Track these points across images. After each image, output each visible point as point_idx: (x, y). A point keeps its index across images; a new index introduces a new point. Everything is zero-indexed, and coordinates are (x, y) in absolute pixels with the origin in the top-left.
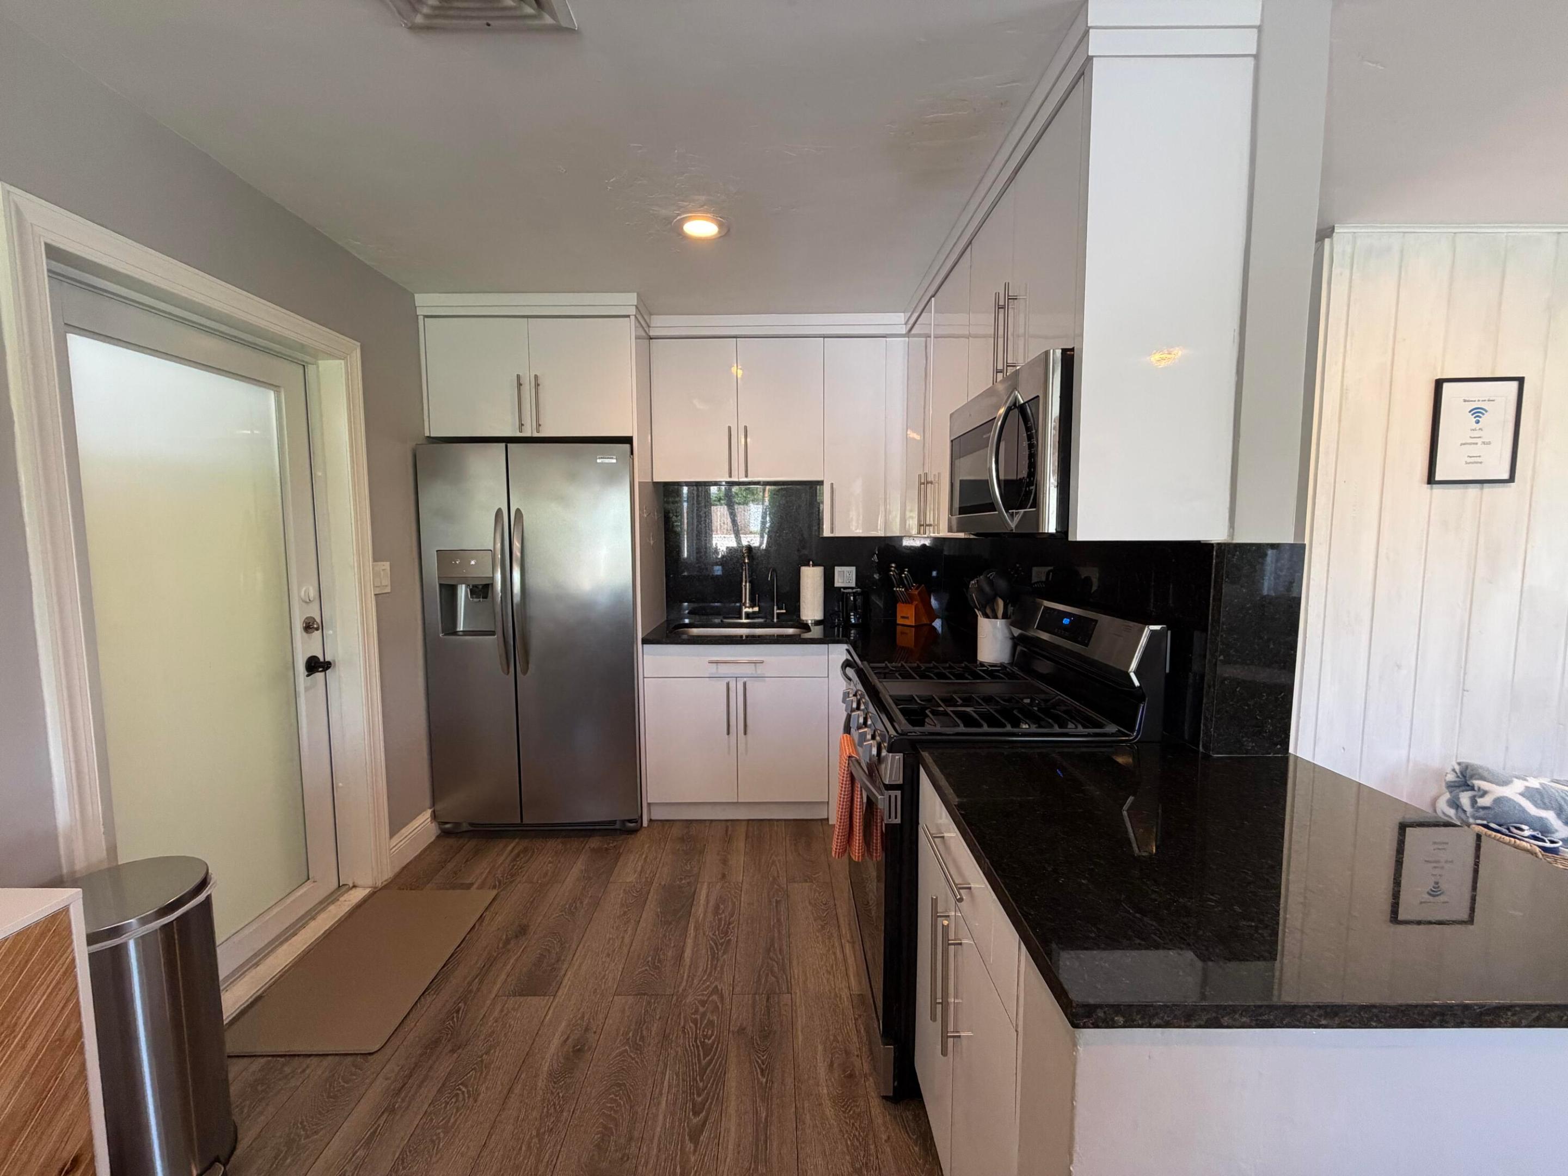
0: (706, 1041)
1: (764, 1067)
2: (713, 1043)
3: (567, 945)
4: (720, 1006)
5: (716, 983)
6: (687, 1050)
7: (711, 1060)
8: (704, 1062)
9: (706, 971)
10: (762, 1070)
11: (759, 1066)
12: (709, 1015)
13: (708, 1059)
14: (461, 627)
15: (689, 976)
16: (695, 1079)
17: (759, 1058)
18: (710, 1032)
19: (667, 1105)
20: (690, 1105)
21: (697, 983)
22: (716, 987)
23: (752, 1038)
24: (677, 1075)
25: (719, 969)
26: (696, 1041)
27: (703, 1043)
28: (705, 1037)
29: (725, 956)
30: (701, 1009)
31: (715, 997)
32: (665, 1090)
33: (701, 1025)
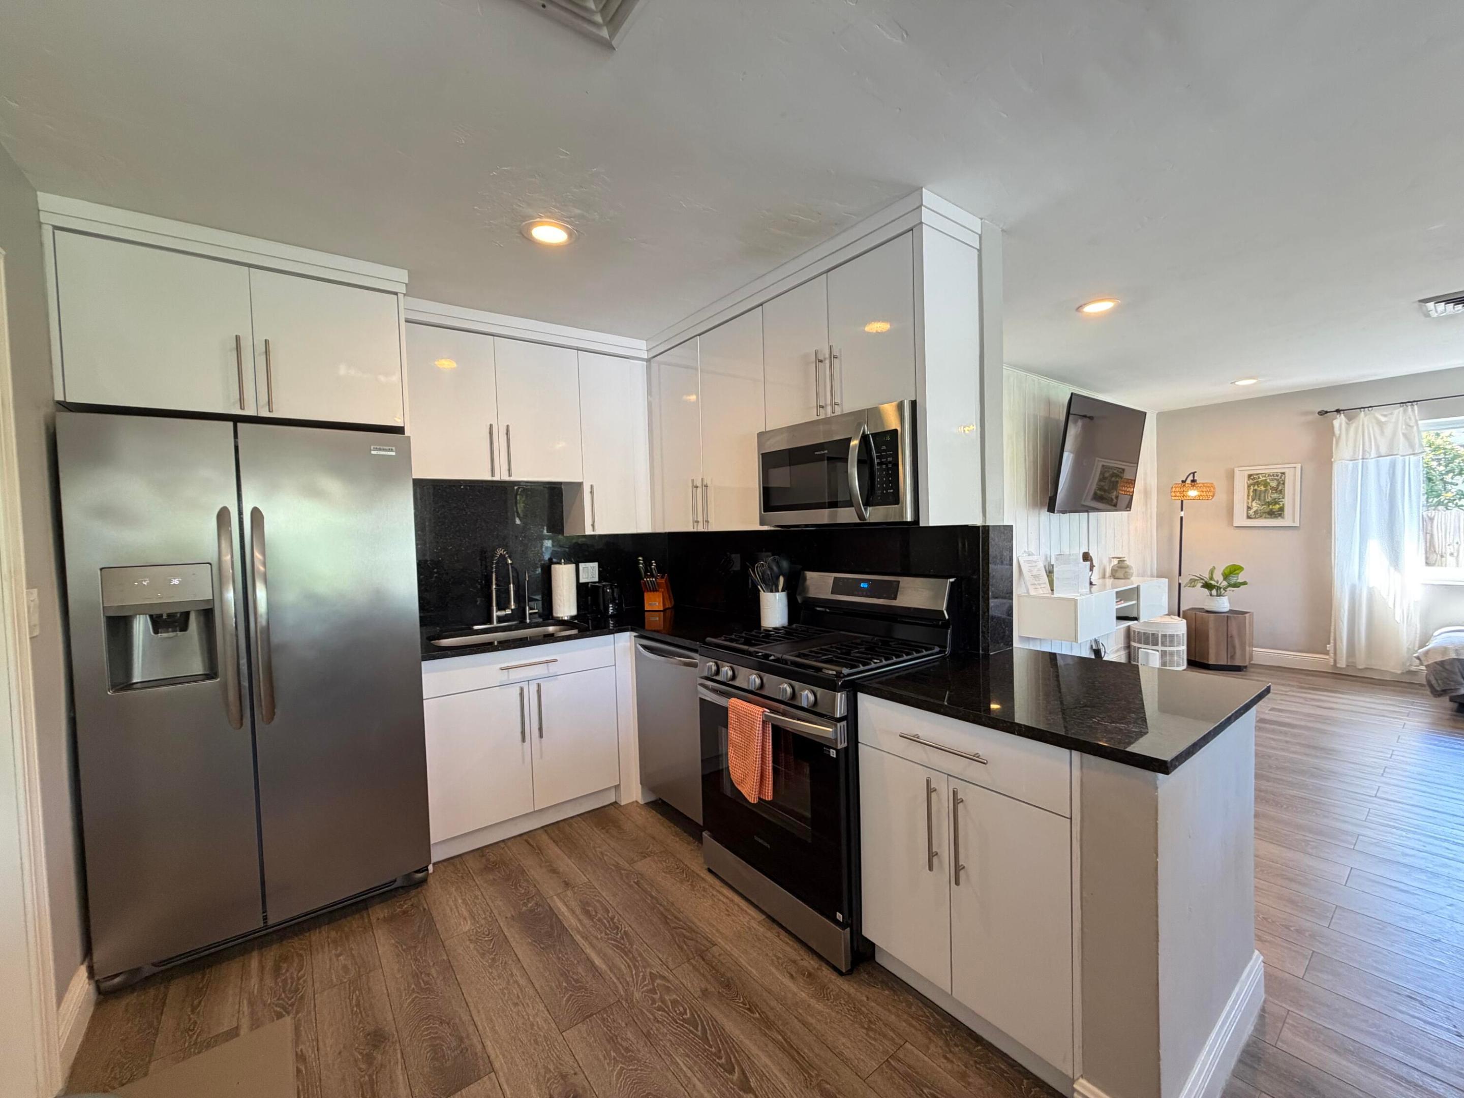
0: (685, 1016)
1: (748, 1006)
2: (692, 1014)
3: (457, 1021)
4: (670, 985)
5: (648, 970)
6: (676, 1034)
7: (703, 1026)
8: (699, 1033)
9: (629, 966)
10: (749, 1009)
11: (744, 1008)
12: (667, 998)
13: (700, 1028)
14: (137, 678)
15: (618, 979)
16: (705, 1050)
17: (738, 1002)
18: (681, 1009)
19: (702, 1083)
20: (720, 1070)
21: (631, 979)
22: (651, 973)
23: (719, 992)
24: (688, 1056)
25: (639, 959)
26: (677, 1023)
27: (684, 1020)
28: (681, 1014)
29: (635, 946)
30: (657, 997)
31: (658, 981)
32: (689, 1074)
33: (668, 1007)
